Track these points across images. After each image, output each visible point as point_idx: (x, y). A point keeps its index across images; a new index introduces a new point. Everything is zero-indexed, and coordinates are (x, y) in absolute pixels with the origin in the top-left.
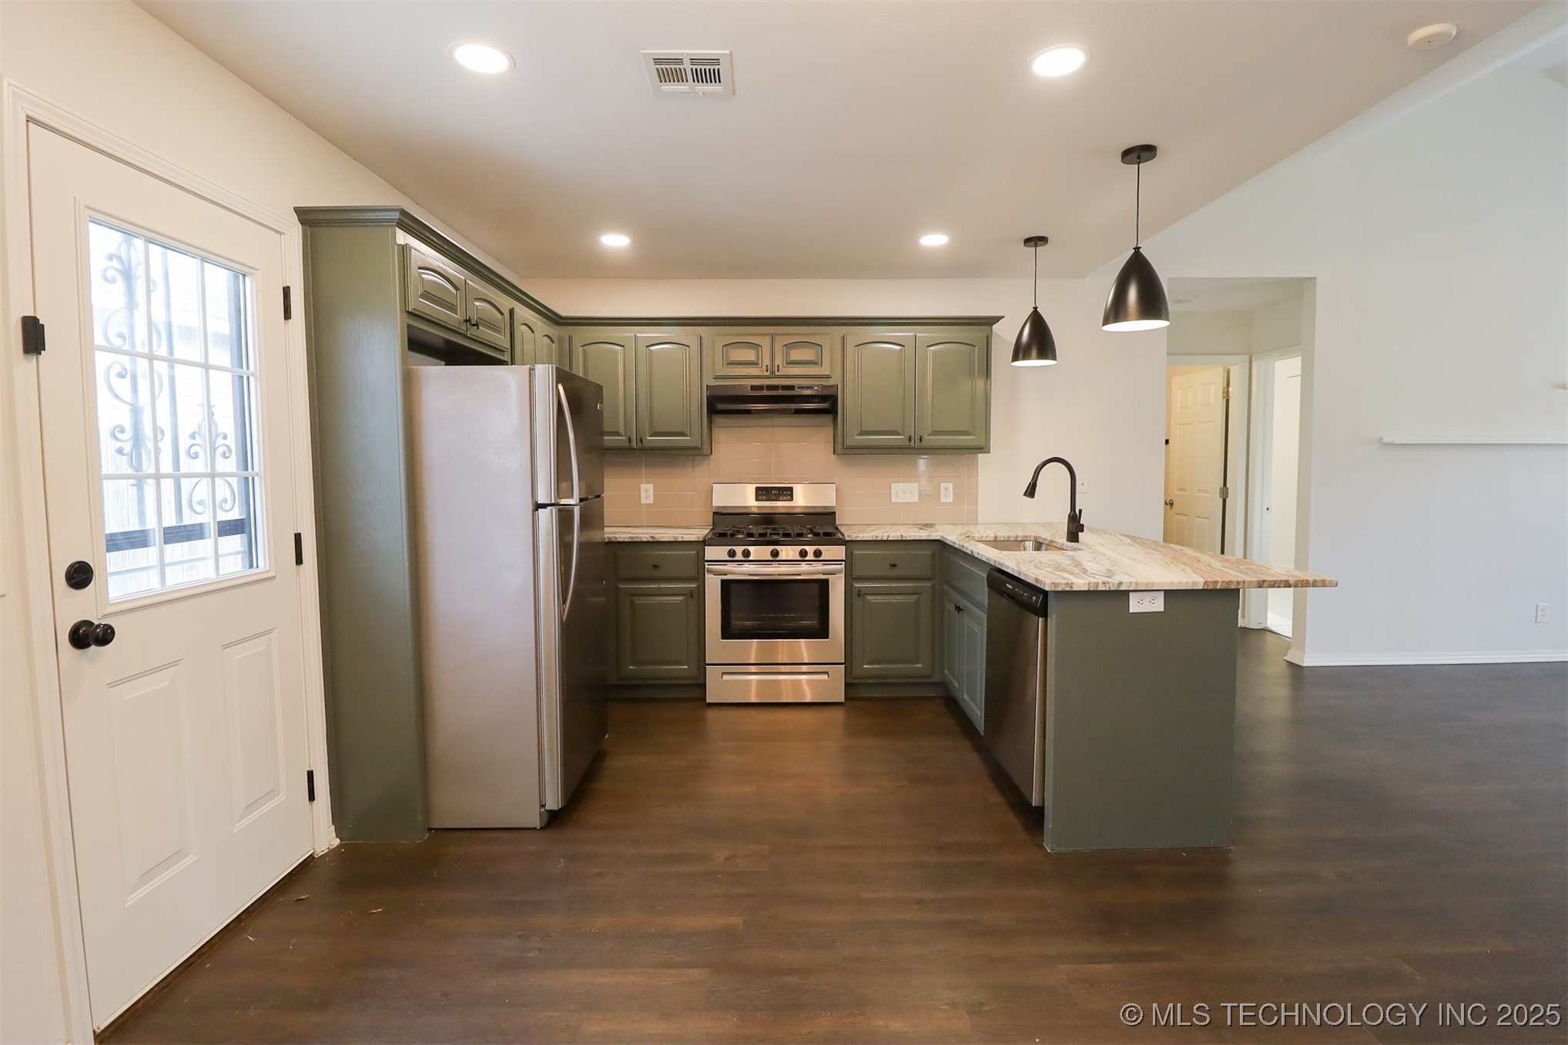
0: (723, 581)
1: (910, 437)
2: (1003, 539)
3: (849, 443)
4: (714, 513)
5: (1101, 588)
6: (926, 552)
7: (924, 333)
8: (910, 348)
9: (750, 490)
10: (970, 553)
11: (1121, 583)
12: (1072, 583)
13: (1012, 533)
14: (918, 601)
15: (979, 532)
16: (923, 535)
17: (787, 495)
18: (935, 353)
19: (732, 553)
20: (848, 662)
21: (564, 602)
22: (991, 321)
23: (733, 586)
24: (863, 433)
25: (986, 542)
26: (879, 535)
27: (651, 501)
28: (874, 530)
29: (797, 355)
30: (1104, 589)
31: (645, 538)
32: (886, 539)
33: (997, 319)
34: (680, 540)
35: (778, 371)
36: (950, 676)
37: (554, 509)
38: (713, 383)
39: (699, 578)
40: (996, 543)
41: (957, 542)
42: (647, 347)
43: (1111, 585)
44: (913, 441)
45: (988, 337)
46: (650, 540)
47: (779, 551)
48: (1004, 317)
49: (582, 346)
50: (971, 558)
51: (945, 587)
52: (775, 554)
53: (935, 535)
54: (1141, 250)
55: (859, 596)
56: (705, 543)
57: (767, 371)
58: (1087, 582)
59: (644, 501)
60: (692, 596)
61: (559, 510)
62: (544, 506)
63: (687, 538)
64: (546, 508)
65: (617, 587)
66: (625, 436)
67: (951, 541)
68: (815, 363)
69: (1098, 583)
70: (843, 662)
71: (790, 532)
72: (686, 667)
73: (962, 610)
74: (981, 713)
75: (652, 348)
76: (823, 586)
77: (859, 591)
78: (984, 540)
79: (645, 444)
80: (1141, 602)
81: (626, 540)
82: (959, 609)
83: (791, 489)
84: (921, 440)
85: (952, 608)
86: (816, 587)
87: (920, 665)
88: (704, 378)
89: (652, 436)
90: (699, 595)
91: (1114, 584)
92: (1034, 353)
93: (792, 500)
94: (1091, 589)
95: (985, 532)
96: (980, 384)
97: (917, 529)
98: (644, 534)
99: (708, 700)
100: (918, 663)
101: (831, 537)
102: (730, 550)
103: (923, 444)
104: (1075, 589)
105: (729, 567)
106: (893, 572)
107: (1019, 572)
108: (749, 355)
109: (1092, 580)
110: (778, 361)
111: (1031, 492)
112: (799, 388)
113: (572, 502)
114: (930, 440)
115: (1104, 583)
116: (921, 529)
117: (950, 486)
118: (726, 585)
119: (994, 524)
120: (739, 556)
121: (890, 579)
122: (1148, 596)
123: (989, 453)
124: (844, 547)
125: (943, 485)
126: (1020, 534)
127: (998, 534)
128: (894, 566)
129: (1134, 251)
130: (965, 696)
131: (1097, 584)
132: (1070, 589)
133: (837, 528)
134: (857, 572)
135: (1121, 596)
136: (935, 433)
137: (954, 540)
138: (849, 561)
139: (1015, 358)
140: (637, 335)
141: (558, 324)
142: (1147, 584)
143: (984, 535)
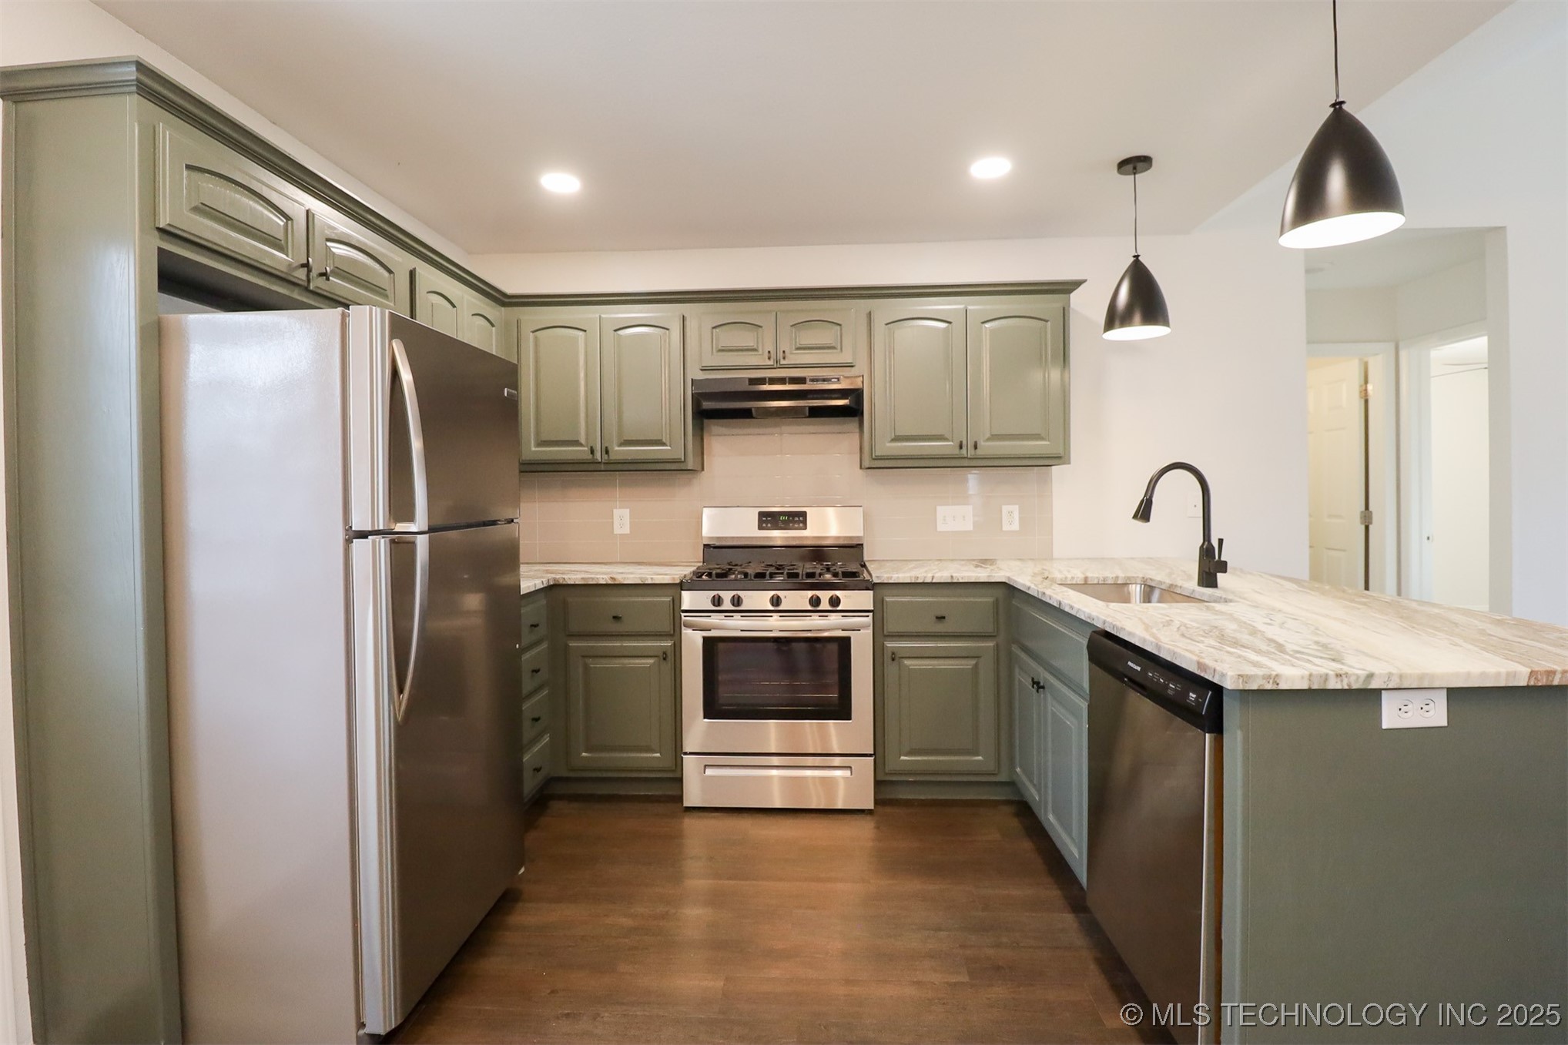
0: (705, 639)
1: (961, 442)
2: (1096, 582)
3: (878, 452)
4: (705, 545)
5: (1333, 684)
6: (986, 599)
7: (977, 306)
8: (959, 324)
9: (753, 516)
10: (1055, 604)
11: (1370, 676)
12: (1277, 675)
13: (1111, 573)
14: (976, 665)
15: (1060, 571)
16: (981, 575)
17: (799, 522)
18: (993, 331)
19: (717, 601)
20: (878, 754)
21: (401, 691)
22: (1067, 288)
23: (721, 646)
24: (897, 439)
25: (1074, 586)
26: (919, 576)
27: (627, 530)
28: (915, 568)
29: (809, 337)
30: (1339, 687)
31: (603, 579)
32: (929, 581)
33: (1077, 284)
34: (650, 582)
35: (784, 358)
36: (1024, 779)
37: (383, 543)
38: (701, 376)
39: (675, 634)
40: (1085, 586)
41: (1033, 586)
42: (615, 331)
43: (1352, 679)
44: (964, 448)
45: (1064, 309)
46: (610, 582)
47: (782, 597)
48: (1085, 281)
49: (533, 332)
50: (1056, 612)
51: (1015, 649)
52: (776, 601)
53: (999, 576)
54: (1344, 107)
55: (893, 660)
56: (682, 586)
57: (769, 358)
58: (1307, 673)
59: (617, 530)
60: (664, 659)
61: (392, 542)
62: (363, 535)
63: (659, 580)
64: (367, 538)
65: (567, 646)
66: (587, 447)
67: (1024, 585)
68: (834, 348)
69: (1327, 675)
70: (872, 753)
71: (800, 571)
72: (658, 755)
73: (1043, 687)
74: (1080, 854)
75: (621, 332)
76: (844, 644)
77: (893, 653)
78: (1069, 582)
79: (613, 457)
80: (1404, 709)
81: (577, 583)
82: (1038, 685)
83: (804, 514)
84: (976, 447)
85: (1028, 683)
86: (834, 648)
87: (980, 758)
88: (688, 371)
89: (621, 445)
90: (673, 658)
91: (1358, 677)
92: (1137, 317)
93: (806, 529)
94: (1315, 687)
95: (1069, 571)
96: (1055, 374)
97: (972, 567)
98: (601, 574)
99: (687, 804)
100: (978, 755)
101: (854, 579)
102: (714, 597)
103: (979, 452)
104: (1283, 686)
105: (715, 619)
106: (940, 628)
107: (1159, 647)
108: (745, 338)
109: (1316, 670)
110: (785, 345)
111: (1144, 512)
112: (813, 380)
113: (412, 527)
114: (987, 447)
115: (1339, 676)
116: (977, 566)
117: (1015, 509)
118: (710, 644)
119: (1078, 559)
120: (727, 605)
121: (938, 636)
122: (1418, 699)
123: (1069, 463)
124: (871, 592)
125: (1005, 509)
126: (1121, 575)
127: (1089, 575)
128: (941, 618)
129: (1332, 109)
130: (1051, 817)
131: (1326, 678)
132: (1274, 687)
133: (864, 566)
134: (891, 627)
135: (1368, 697)
136: (995, 437)
137: (1028, 584)
138: (878, 613)
139: (1110, 324)
140: (603, 316)
141: (503, 304)
142: (1422, 677)
143: (1069, 576)
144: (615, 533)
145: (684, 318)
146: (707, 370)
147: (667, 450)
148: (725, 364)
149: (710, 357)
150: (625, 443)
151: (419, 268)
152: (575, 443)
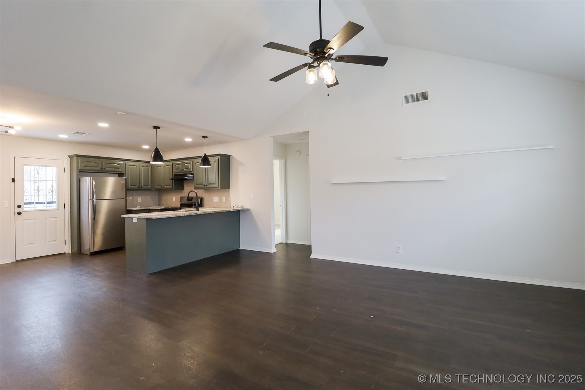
4: (181, 203)
35: (183, 170)
68: (189, 168)
80: (134, 220)
83: (192, 198)
88: (173, 173)
93: (192, 201)
117: (225, 197)
144: (173, 201)
145: (172, 164)
146: (175, 173)
147: (170, 187)
148: (177, 171)
149: (175, 171)
150: (166, 186)
151: (128, 163)
152: (160, 186)
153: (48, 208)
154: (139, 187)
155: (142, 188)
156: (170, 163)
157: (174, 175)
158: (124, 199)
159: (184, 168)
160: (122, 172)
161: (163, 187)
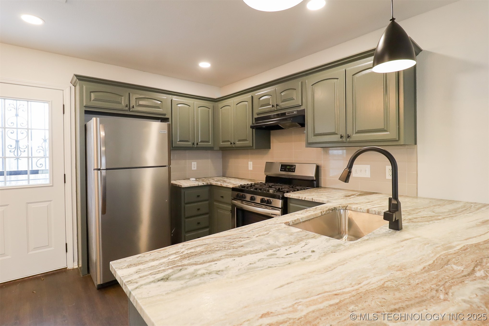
144: (249, 169)
145: (252, 97)
146: (258, 114)
147: (248, 143)
148: (262, 111)
149: (258, 109)
150: (239, 141)
151: (175, 98)
152: (228, 141)
153: (32, 183)
154: (193, 144)
155: (198, 146)
156: (248, 96)
157: (255, 118)
158: (165, 166)
159: (280, 102)
160: (165, 115)
161: (234, 143)
